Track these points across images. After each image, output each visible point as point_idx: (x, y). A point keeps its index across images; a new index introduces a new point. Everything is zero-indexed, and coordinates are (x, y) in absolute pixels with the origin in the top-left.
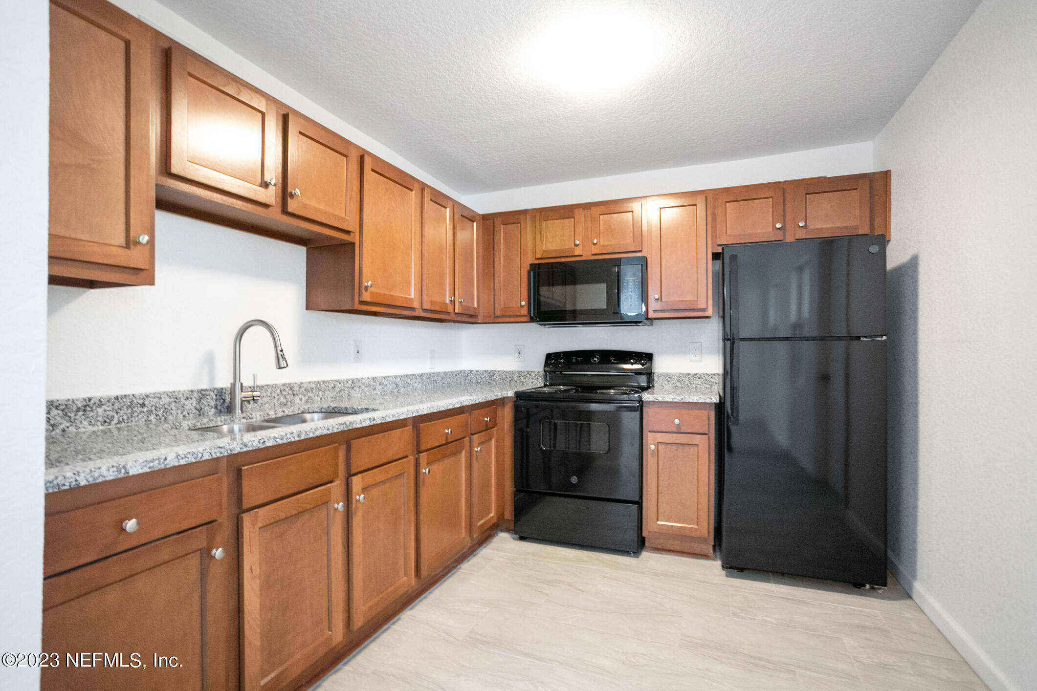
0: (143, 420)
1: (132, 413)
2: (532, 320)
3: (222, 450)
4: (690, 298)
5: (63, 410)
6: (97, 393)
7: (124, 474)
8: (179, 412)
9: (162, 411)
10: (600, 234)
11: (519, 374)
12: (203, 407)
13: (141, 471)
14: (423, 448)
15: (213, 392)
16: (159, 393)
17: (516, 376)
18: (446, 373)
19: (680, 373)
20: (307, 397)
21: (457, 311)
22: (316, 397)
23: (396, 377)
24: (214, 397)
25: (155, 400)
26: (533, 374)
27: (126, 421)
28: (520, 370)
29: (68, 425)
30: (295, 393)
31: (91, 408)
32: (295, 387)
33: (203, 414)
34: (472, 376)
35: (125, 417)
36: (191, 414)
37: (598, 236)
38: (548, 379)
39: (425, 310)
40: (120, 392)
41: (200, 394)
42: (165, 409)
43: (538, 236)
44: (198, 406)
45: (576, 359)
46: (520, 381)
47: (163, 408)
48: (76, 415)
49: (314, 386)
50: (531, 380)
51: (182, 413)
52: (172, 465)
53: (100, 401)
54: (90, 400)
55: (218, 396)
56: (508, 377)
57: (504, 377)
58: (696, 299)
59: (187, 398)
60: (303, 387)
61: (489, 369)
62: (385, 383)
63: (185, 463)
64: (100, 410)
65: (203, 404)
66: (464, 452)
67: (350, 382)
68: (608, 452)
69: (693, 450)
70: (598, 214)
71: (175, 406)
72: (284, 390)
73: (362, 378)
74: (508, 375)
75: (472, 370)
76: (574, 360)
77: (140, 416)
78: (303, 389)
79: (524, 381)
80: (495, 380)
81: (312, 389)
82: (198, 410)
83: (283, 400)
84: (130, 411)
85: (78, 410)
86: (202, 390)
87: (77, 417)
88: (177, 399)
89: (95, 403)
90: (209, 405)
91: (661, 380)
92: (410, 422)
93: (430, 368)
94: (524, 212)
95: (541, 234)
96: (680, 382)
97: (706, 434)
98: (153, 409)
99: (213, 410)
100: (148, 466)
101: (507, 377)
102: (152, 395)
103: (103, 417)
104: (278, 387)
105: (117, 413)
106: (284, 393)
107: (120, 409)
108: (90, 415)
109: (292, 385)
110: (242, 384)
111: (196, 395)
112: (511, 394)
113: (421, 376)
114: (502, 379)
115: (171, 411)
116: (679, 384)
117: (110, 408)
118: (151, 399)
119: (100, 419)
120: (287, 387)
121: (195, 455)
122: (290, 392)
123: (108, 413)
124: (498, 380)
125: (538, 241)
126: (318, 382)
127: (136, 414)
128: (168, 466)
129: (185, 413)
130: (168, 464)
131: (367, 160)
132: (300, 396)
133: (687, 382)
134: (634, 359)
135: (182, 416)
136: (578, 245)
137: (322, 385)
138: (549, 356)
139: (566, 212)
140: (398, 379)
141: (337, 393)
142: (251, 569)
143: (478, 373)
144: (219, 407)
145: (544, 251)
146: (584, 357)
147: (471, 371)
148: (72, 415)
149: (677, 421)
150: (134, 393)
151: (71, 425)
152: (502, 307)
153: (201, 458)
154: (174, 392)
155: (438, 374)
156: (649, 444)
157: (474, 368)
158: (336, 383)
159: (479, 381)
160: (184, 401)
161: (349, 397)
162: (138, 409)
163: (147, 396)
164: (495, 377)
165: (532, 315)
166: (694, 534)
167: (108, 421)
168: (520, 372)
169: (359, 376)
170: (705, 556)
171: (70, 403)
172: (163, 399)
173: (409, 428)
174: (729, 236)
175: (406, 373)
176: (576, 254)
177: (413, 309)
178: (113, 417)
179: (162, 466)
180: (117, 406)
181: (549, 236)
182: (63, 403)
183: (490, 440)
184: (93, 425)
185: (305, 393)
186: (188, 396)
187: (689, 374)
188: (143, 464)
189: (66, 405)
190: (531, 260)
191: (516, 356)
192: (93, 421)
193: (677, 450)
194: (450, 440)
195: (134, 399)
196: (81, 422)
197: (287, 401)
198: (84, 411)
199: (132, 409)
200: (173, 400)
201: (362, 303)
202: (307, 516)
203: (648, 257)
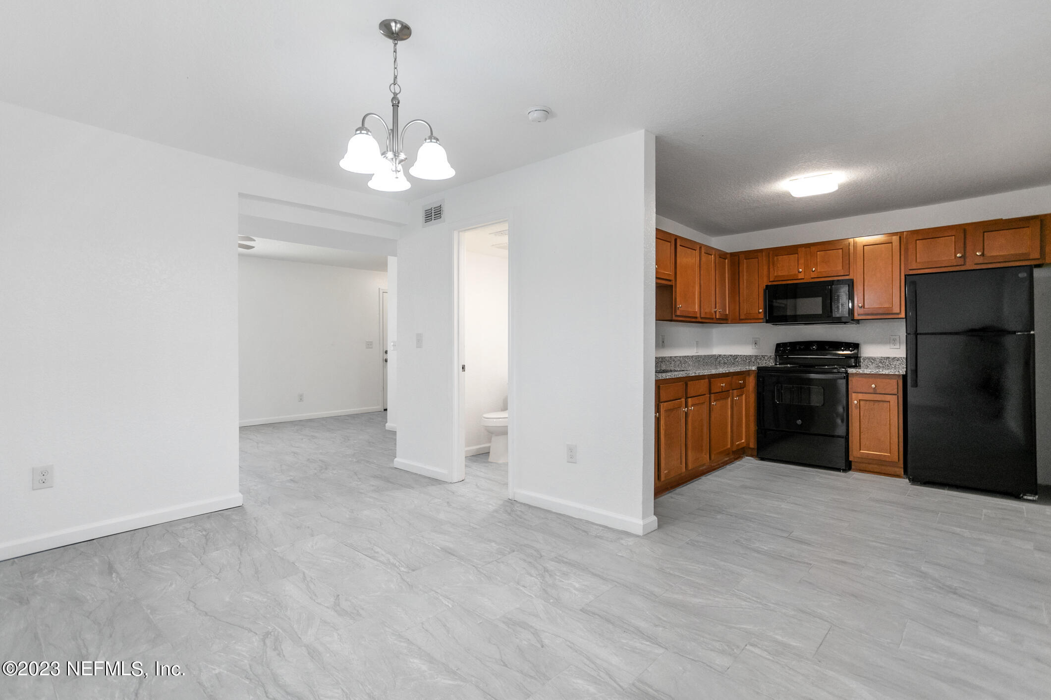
2: (767, 322)
4: (886, 306)
10: (817, 263)
11: (756, 358)
14: (712, 392)
17: (754, 358)
18: (705, 356)
19: (882, 357)
21: (717, 317)
26: (766, 358)
34: (721, 359)
37: (816, 265)
38: (778, 360)
39: (702, 318)
43: (771, 266)
45: (799, 347)
46: (757, 362)
50: (765, 362)
56: (747, 359)
57: (744, 359)
58: (891, 306)
61: (734, 354)
66: (729, 398)
68: (823, 405)
69: (886, 405)
70: (816, 250)
76: (798, 348)
79: (760, 362)
80: (738, 362)
91: (866, 362)
92: (707, 377)
94: (761, 251)
95: (773, 265)
96: (882, 363)
97: (896, 395)
112: (754, 368)
113: (692, 357)
114: (743, 361)
116: (880, 365)
124: (740, 362)
125: (771, 270)
131: (678, 241)
133: (887, 363)
134: (844, 347)
136: (801, 272)
138: (778, 346)
139: (792, 250)
143: (725, 357)
145: (776, 276)
146: (805, 346)
147: (720, 355)
149: (873, 386)
152: (745, 313)
155: (701, 356)
156: (853, 399)
157: (722, 354)
159: (726, 362)
164: (738, 359)
165: (767, 318)
166: (888, 460)
168: (756, 356)
170: (898, 476)
173: (707, 380)
174: (919, 263)
175: (685, 355)
176: (800, 278)
177: (696, 318)
181: (779, 266)
183: (742, 395)
187: (889, 358)
190: (765, 282)
191: (753, 345)
193: (874, 405)
194: (723, 390)
201: (677, 316)
202: (676, 410)
203: (854, 279)
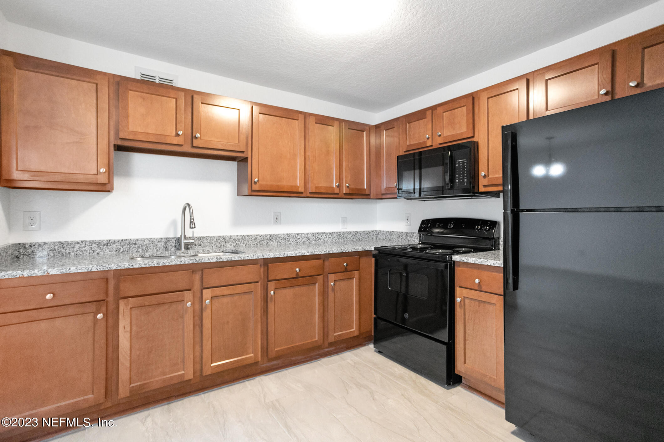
0: (136, 251)
1: (130, 247)
3: (104, 267)
5: (98, 245)
6: (113, 237)
7: (47, 274)
8: (154, 248)
9: (145, 247)
10: (443, 127)
11: (407, 234)
12: (168, 246)
13: (56, 273)
14: (271, 278)
15: (174, 239)
16: (143, 239)
17: (405, 235)
18: (357, 232)
20: (235, 244)
21: (344, 192)
22: (242, 244)
23: (308, 234)
24: (174, 242)
25: (142, 242)
26: (413, 236)
27: (127, 251)
28: (407, 232)
29: (100, 251)
30: (227, 241)
31: (110, 244)
32: (227, 238)
33: (168, 249)
34: (381, 235)
35: (126, 249)
36: (161, 250)
37: (441, 129)
38: (420, 240)
40: (124, 238)
41: (166, 240)
42: (147, 246)
43: (404, 135)
44: (165, 246)
45: (439, 225)
47: (146, 246)
48: (103, 247)
49: (240, 238)
50: (414, 239)
51: (156, 248)
52: (73, 272)
53: (114, 241)
54: (110, 241)
55: (176, 241)
57: (398, 236)
59: (159, 242)
60: (232, 238)
61: (390, 230)
62: (298, 238)
63: (81, 272)
64: (114, 246)
65: (168, 245)
66: (317, 285)
67: (268, 236)
68: (428, 298)
69: (492, 308)
70: (442, 112)
71: (152, 245)
72: (219, 239)
73: (278, 234)
74: (400, 235)
75: (381, 231)
76: (437, 226)
77: (134, 249)
78: (233, 239)
79: (410, 239)
80: (393, 238)
81: (239, 240)
82: (165, 248)
83: (218, 244)
84: (129, 246)
85: (104, 245)
86: (167, 238)
87: (104, 248)
88: (153, 241)
89: (112, 242)
90: (171, 246)
92: (262, 262)
93: (342, 229)
94: (397, 119)
95: (406, 133)
97: (496, 294)
98: (141, 246)
99: (174, 248)
100: (60, 271)
101: (400, 236)
102: (140, 240)
103: (116, 249)
104: (215, 238)
105: (123, 247)
106: (219, 241)
107: (124, 245)
108: (110, 247)
109: (224, 237)
110: (185, 236)
111: (164, 240)
113: (331, 233)
114: (397, 238)
115: (150, 248)
117: (119, 245)
118: (140, 242)
119: (114, 249)
120: (221, 238)
121: (87, 269)
122: (223, 241)
123: (118, 247)
124: (395, 238)
125: (405, 139)
126: (244, 236)
127: (132, 248)
128: (71, 272)
129: (157, 249)
130: (71, 271)
132: (230, 243)
134: (480, 226)
135: (156, 250)
136: (429, 138)
137: (246, 238)
138: (422, 222)
139: (420, 115)
140: (310, 235)
141: (258, 242)
142: (124, 327)
143: (384, 233)
144: (177, 247)
145: (408, 146)
146: (444, 223)
148: (102, 247)
149: (477, 280)
150: (131, 238)
151: (101, 251)
152: (385, 187)
153: (91, 270)
154: (152, 238)
155: (349, 233)
156: (458, 297)
157: (382, 230)
158: (257, 237)
159: (385, 238)
160: (157, 243)
161: (267, 245)
162: (133, 246)
163: (138, 240)
164: (393, 236)
167: (118, 250)
168: (407, 233)
169: (276, 233)
171: (101, 241)
172: (146, 242)
176: (428, 145)
178: (121, 249)
179: (68, 272)
180: (122, 244)
181: (410, 134)
182: (98, 241)
184: (111, 252)
185: (234, 241)
186: (159, 241)
188: (57, 270)
189: (99, 243)
190: (401, 153)
191: (406, 222)
192: (111, 250)
193: (479, 306)
195: (131, 241)
196: (106, 250)
197: (221, 246)
198: (107, 245)
199: (130, 246)
200: (151, 242)
202: (167, 306)
203: (479, 142)
